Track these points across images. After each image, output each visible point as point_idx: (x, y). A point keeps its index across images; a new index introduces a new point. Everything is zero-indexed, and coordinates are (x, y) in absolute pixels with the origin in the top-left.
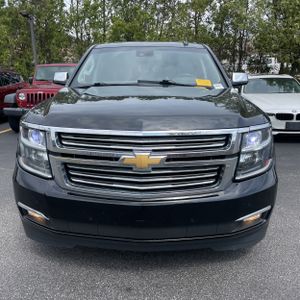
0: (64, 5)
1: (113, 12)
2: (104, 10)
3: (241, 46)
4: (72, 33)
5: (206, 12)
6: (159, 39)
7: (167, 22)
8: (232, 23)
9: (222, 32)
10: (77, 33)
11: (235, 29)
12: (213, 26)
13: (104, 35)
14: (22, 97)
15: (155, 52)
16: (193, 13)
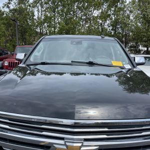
0: (34, 16)
1: (59, 20)
2: (55, 19)
3: (126, 39)
4: (38, 30)
5: (108, 21)
6: (83, 34)
7: (87, 26)
8: (121, 27)
9: (116, 31)
10: (40, 30)
11: (123, 30)
12: (111, 28)
13: (54, 31)
14: (6, 64)
15: (83, 42)
16: (101, 21)
